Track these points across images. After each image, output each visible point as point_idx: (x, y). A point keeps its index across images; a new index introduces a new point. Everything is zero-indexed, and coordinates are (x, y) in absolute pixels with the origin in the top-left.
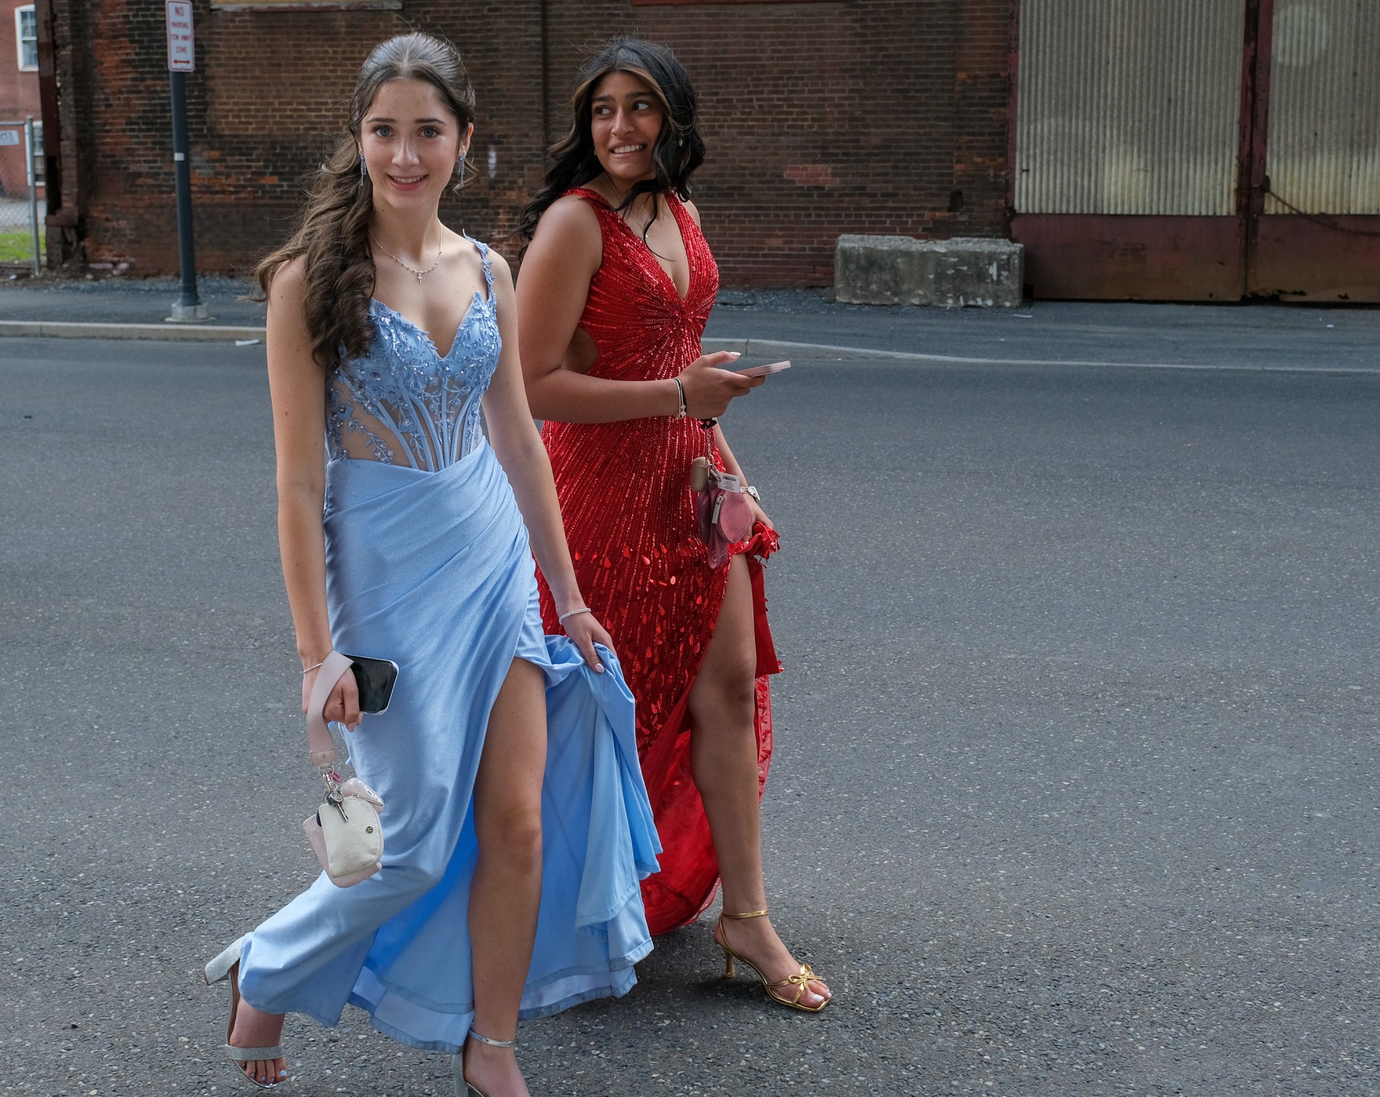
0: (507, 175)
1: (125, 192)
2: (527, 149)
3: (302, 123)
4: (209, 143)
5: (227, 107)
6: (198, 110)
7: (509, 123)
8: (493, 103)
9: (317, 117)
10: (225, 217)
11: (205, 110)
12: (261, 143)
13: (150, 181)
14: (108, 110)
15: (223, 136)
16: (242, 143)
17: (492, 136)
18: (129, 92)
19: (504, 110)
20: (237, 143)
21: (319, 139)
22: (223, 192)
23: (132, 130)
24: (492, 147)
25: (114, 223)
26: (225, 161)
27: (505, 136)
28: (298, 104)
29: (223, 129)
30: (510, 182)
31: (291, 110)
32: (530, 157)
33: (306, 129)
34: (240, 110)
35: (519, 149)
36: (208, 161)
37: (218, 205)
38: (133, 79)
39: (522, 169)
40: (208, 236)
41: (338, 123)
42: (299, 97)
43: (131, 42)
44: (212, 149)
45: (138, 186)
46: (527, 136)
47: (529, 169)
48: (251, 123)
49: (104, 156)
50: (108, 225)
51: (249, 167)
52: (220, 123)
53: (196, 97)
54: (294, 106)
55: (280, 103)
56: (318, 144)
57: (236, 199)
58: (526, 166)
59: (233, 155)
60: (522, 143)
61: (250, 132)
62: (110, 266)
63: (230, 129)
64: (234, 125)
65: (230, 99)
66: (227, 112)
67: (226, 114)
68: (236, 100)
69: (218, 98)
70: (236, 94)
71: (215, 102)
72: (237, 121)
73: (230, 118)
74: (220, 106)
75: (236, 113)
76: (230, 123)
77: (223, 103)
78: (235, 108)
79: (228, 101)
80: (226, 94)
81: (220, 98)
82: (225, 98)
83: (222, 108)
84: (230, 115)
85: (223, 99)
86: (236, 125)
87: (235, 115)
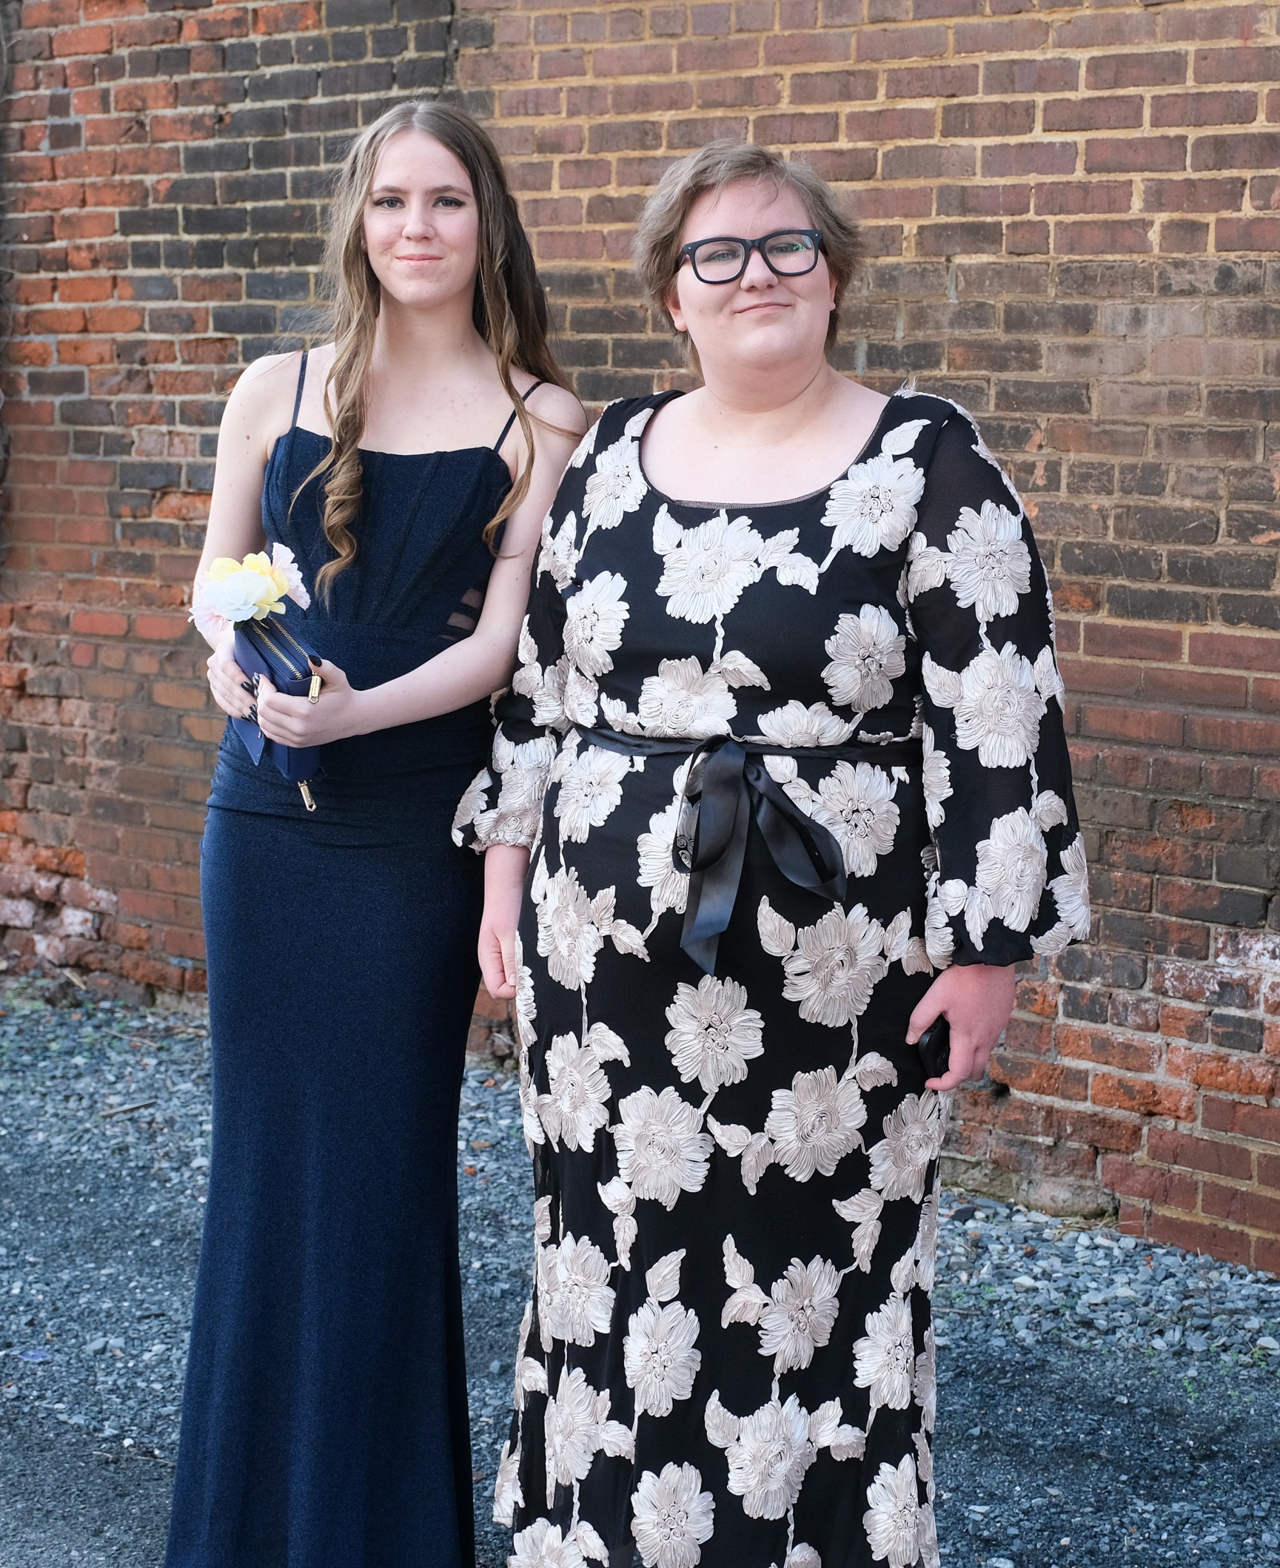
1: (108, 564)
3: (911, 204)
5: (545, 123)
9: (995, 160)
14: (61, 154)
16: (606, 320)
18: (142, 65)
20: (580, 320)
21: (1000, 300)
23: (146, 256)
25: (48, 712)
28: (899, 86)
31: (861, 124)
34: (604, 138)
41: (1117, 197)
42: (901, 47)
45: (156, 532)
49: (38, 383)
50: (27, 716)
53: (410, 74)
54: (880, 101)
55: (804, 89)
56: (997, 334)
62: (23, 913)
63: (550, 245)
64: (572, 222)
65: (562, 74)
66: (541, 148)
67: (536, 158)
68: (589, 80)
69: (508, 72)
70: (587, 47)
71: (490, 94)
72: (585, 195)
73: (555, 185)
74: (511, 115)
75: (584, 155)
76: (555, 211)
77: (525, 103)
78: (580, 127)
79: (552, 85)
80: (545, 48)
81: (517, 70)
82: (536, 72)
83: (522, 128)
84: (556, 165)
85: (527, 76)
86: (580, 223)
87: (578, 163)
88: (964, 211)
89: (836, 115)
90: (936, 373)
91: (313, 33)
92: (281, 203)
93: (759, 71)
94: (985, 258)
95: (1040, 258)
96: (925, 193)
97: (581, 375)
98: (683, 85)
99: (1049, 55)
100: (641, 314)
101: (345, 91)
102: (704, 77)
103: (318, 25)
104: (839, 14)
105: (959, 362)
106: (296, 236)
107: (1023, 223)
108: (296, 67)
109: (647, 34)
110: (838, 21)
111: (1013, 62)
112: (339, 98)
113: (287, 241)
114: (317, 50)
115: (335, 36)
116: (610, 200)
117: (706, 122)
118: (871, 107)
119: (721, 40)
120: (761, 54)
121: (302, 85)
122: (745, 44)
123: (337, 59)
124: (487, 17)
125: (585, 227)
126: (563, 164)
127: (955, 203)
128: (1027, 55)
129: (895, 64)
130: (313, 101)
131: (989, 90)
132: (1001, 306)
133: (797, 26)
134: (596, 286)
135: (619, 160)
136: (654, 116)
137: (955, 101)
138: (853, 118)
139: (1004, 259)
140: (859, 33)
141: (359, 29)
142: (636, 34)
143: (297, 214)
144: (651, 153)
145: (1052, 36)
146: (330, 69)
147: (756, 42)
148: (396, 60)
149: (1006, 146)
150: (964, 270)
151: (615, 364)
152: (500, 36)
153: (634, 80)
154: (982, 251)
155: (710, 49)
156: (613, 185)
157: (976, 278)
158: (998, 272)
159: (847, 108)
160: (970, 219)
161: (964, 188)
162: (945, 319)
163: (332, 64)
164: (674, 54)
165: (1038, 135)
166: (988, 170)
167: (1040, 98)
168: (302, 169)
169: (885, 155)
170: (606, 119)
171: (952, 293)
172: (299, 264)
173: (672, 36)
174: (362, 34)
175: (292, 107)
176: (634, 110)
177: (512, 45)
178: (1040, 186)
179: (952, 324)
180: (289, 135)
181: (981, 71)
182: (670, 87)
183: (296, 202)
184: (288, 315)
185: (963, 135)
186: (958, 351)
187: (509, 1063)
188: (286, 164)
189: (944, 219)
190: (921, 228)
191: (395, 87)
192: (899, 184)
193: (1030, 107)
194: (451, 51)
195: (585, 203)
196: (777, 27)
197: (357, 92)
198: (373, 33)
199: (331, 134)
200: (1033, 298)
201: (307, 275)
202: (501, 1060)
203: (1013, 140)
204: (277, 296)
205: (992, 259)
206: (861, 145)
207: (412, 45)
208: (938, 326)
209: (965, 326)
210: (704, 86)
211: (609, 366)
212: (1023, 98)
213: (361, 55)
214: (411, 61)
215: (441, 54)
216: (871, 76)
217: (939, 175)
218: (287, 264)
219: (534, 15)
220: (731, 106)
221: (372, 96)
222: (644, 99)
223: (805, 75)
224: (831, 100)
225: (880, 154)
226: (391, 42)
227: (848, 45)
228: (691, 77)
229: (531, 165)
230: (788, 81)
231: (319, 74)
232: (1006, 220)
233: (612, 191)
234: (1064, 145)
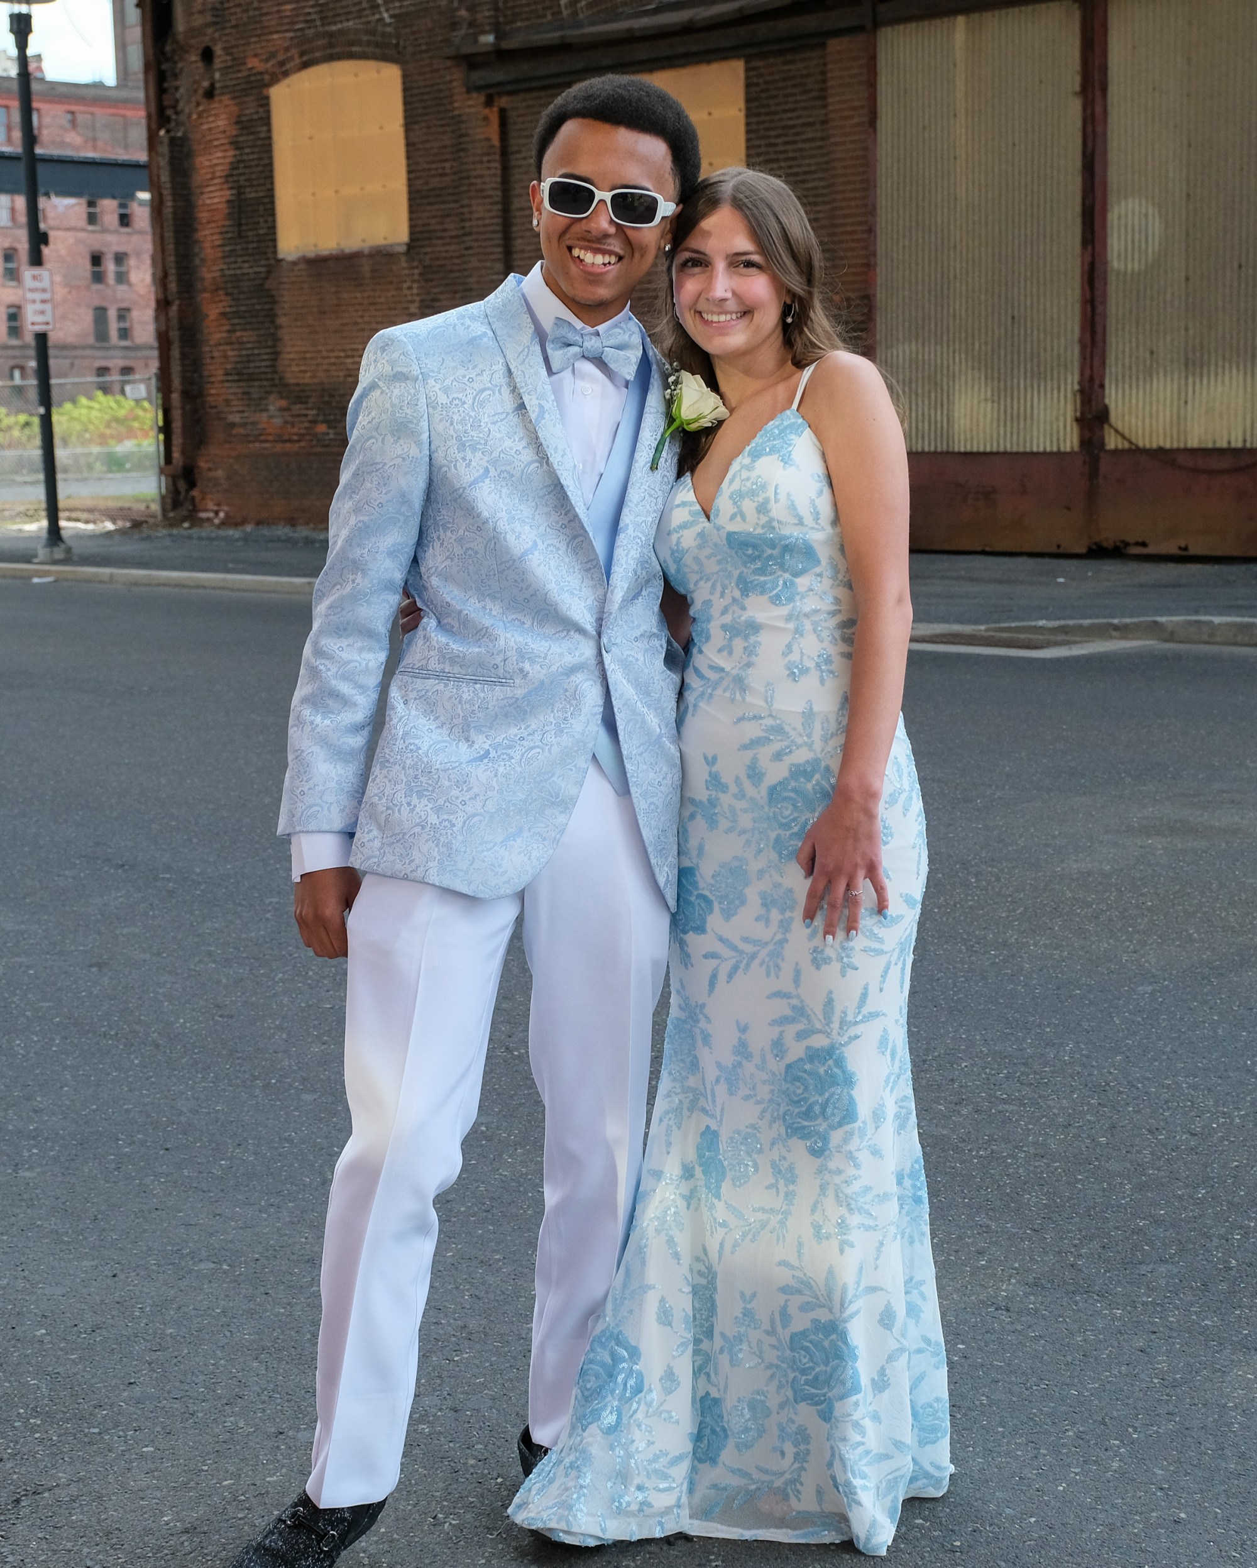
4: (280, 393)
11: (275, 360)
12: (313, 391)
13: (242, 431)
33: (345, 376)
38: (229, 331)
43: (227, 294)
44: (282, 398)
51: (306, 415)
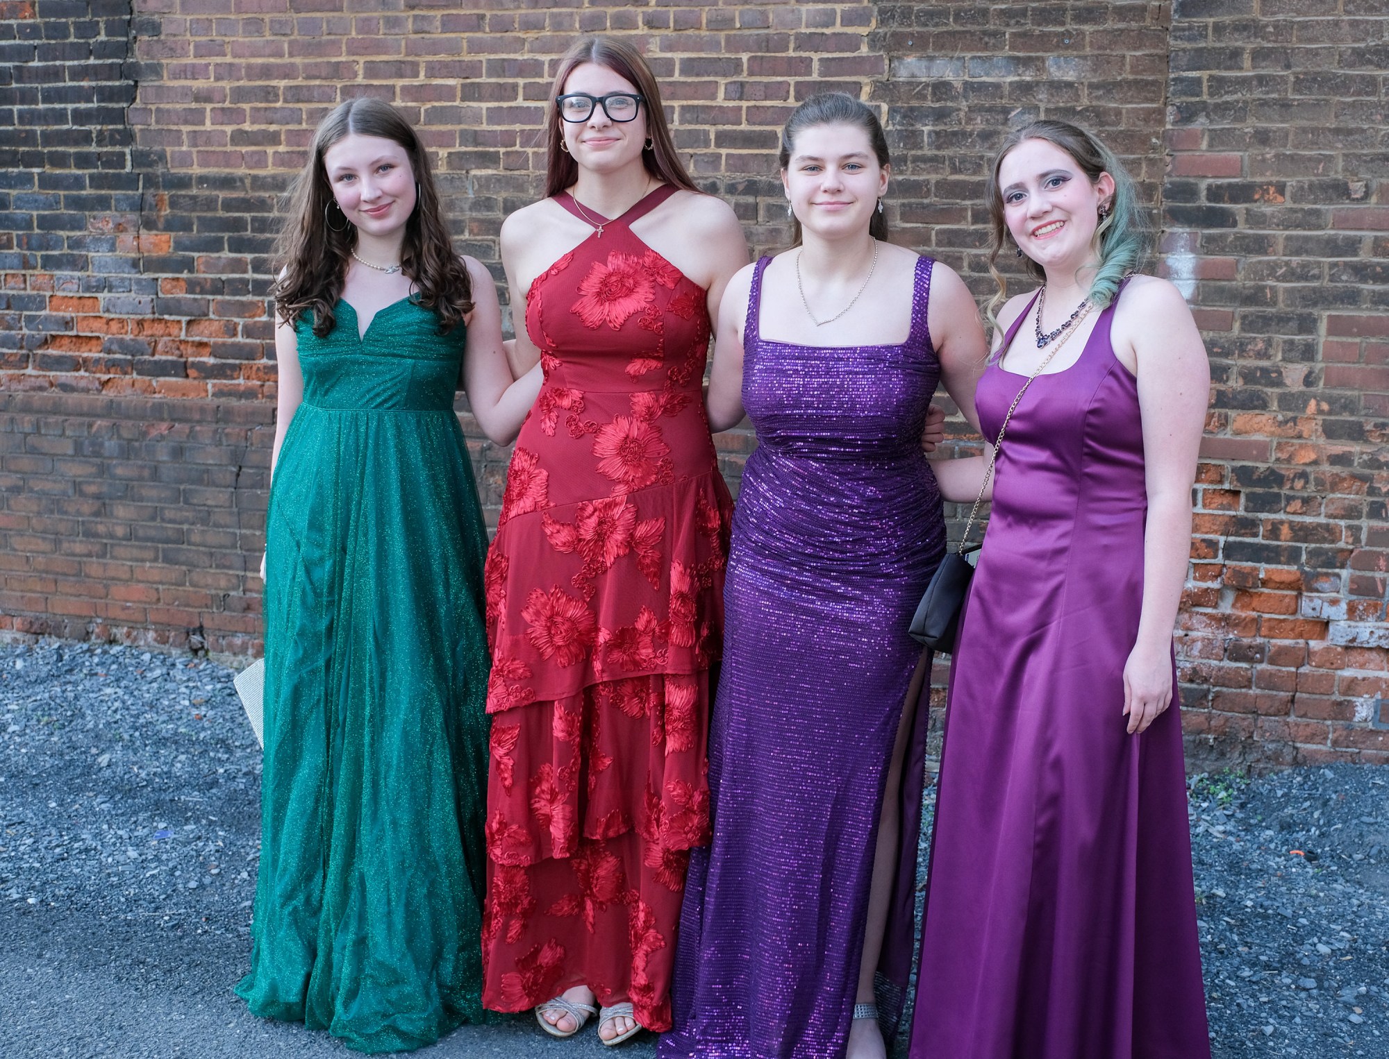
0: (1241, 348)
2: (1333, 247)
3: (443, 139)
5: (199, 84)
6: (107, 95)
7: (1263, 138)
8: (1200, 59)
9: (494, 116)
10: (178, 452)
15: (184, 182)
16: (246, 205)
17: (1185, 191)
19: (1244, 82)
20: (228, 205)
21: (500, 196)
22: (182, 369)
24: (1182, 231)
26: (189, 265)
27: (1243, 193)
28: (432, 71)
29: (185, 160)
30: (1248, 376)
31: (409, 92)
32: (1346, 281)
34: (240, 95)
35: (1297, 247)
36: (135, 264)
37: (159, 412)
39: (1308, 324)
40: (122, 511)
42: (434, 48)
46: (1341, 190)
47: (1337, 327)
48: (274, 139)
52: (177, 138)
53: (103, 50)
54: (421, 79)
55: (372, 70)
56: (499, 215)
57: (219, 393)
58: (1324, 316)
59: (215, 245)
60: (1312, 219)
61: (270, 170)
63: (205, 159)
64: (220, 145)
65: (210, 55)
66: (197, 99)
67: (194, 105)
68: (228, 59)
69: (172, 52)
70: (227, 39)
71: (160, 65)
72: (229, 129)
73: (208, 122)
74: (175, 78)
75: (227, 104)
76: (208, 138)
77: (185, 71)
78: (224, 88)
79: (203, 61)
80: (197, 39)
81: (179, 51)
82: (192, 53)
83: (183, 87)
84: (208, 110)
85: (186, 55)
86: (225, 145)
87: (223, 109)
88: (477, 144)
89: (394, 87)
90: (462, 237)
91: (31, 21)
92: (11, 128)
93: (343, 59)
94: (490, 172)
95: (523, 172)
96: (451, 134)
97: (230, 238)
98: (293, 65)
99: (526, 57)
100: (269, 201)
101: (55, 59)
102: (306, 61)
103: (33, 16)
104: (394, 27)
105: (476, 231)
106: (22, 149)
107: (512, 152)
108: (17, 42)
109: (267, 33)
110: (393, 31)
111: (504, 60)
112: (50, 63)
113: (16, 153)
114: (34, 32)
115: (46, 23)
116: (246, 132)
117: (308, 87)
118: (416, 82)
119: (317, 39)
120: (344, 48)
121: (24, 54)
122: (333, 42)
123: (48, 38)
124: (156, 17)
125: (229, 148)
126: (212, 110)
127: (471, 140)
128: (512, 56)
129: (430, 58)
130: (31, 64)
131: (489, 75)
132: (500, 199)
133: (367, 33)
134: (238, 184)
135: (252, 108)
136: (274, 83)
137: (468, 81)
138: (404, 88)
139: (502, 172)
140: (407, 39)
141: (64, 20)
142: (260, 32)
143: (23, 135)
144: (272, 105)
145: (527, 46)
146: (43, 45)
147: (340, 41)
148: (91, 41)
149: (501, 108)
150: (478, 178)
151: (253, 231)
152: (165, 29)
153: (260, 61)
154: (488, 167)
155: (310, 44)
156: (248, 123)
157: (485, 183)
158: (498, 180)
159: (400, 83)
160: (480, 149)
161: (476, 132)
162: (466, 207)
163: (45, 41)
164: (286, 46)
165: (520, 102)
166: (491, 121)
167: (521, 81)
168: (26, 107)
169: (426, 111)
170: (241, 83)
171: (470, 191)
172: (25, 167)
173: (284, 35)
174: (66, 24)
175: (16, 67)
176: (260, 79)
177: (175, 35)
178: (522, 131)
179: (471, 209)
180: (14, 85)
181: (484, 65)
182: (284, 66)
183: (21, 128)
184: (18, 198)
185: (474, 100)
186: (475, 225)
187: (201, 653)
188: (13, 103)
189: (464, 149)
190: (450, 154)
191: (92, 58)
192: (434, 128)
193: (515, 86)
194: (131, 37)
195: (229, 134)
196: (354, 33)
197: (64, 59)
198: (75, 23)
199: (46, 86)
200: (521, 195)
201: (32, 174)
202: (195, 652)
203: (505, 105)
204: (11, 187)
205: (495, 172)
206: (410, 104)
207: (103, 32)
208: (462, 210)
209: (479, 211)
210: (306, 66)
211: (249, 232)
212: (511, 80)
213: (67, 37)
214: (102, 42)
215: (124, 39)
216: (415, 65)
217: (460, 123)
218: (18, 166)
219: (189, 18)
220: (325, 79)
221: (76, 63)
222: (266, 72)
223: (372, 62)
224: (390, 77)
225: (422, 110)
226: (87, 30)
227: (400, 46)
228: (298, 60)
229: (190, 109)
230: (361, 65)
231: (35, 47)
232: (502, 150)
233: (247, 127)
234: (536, 108)
